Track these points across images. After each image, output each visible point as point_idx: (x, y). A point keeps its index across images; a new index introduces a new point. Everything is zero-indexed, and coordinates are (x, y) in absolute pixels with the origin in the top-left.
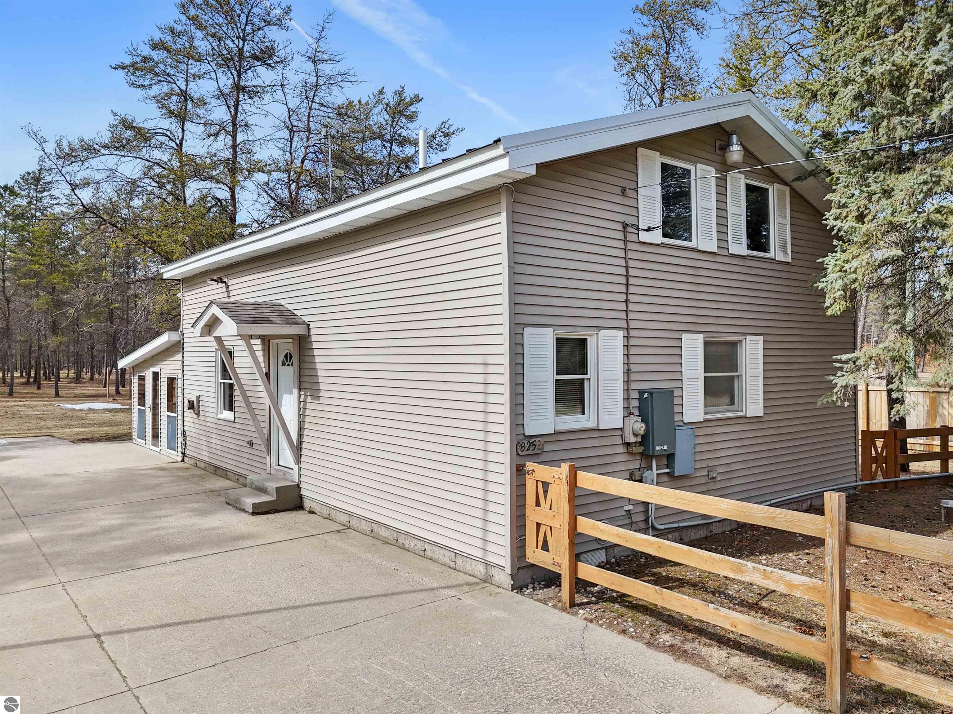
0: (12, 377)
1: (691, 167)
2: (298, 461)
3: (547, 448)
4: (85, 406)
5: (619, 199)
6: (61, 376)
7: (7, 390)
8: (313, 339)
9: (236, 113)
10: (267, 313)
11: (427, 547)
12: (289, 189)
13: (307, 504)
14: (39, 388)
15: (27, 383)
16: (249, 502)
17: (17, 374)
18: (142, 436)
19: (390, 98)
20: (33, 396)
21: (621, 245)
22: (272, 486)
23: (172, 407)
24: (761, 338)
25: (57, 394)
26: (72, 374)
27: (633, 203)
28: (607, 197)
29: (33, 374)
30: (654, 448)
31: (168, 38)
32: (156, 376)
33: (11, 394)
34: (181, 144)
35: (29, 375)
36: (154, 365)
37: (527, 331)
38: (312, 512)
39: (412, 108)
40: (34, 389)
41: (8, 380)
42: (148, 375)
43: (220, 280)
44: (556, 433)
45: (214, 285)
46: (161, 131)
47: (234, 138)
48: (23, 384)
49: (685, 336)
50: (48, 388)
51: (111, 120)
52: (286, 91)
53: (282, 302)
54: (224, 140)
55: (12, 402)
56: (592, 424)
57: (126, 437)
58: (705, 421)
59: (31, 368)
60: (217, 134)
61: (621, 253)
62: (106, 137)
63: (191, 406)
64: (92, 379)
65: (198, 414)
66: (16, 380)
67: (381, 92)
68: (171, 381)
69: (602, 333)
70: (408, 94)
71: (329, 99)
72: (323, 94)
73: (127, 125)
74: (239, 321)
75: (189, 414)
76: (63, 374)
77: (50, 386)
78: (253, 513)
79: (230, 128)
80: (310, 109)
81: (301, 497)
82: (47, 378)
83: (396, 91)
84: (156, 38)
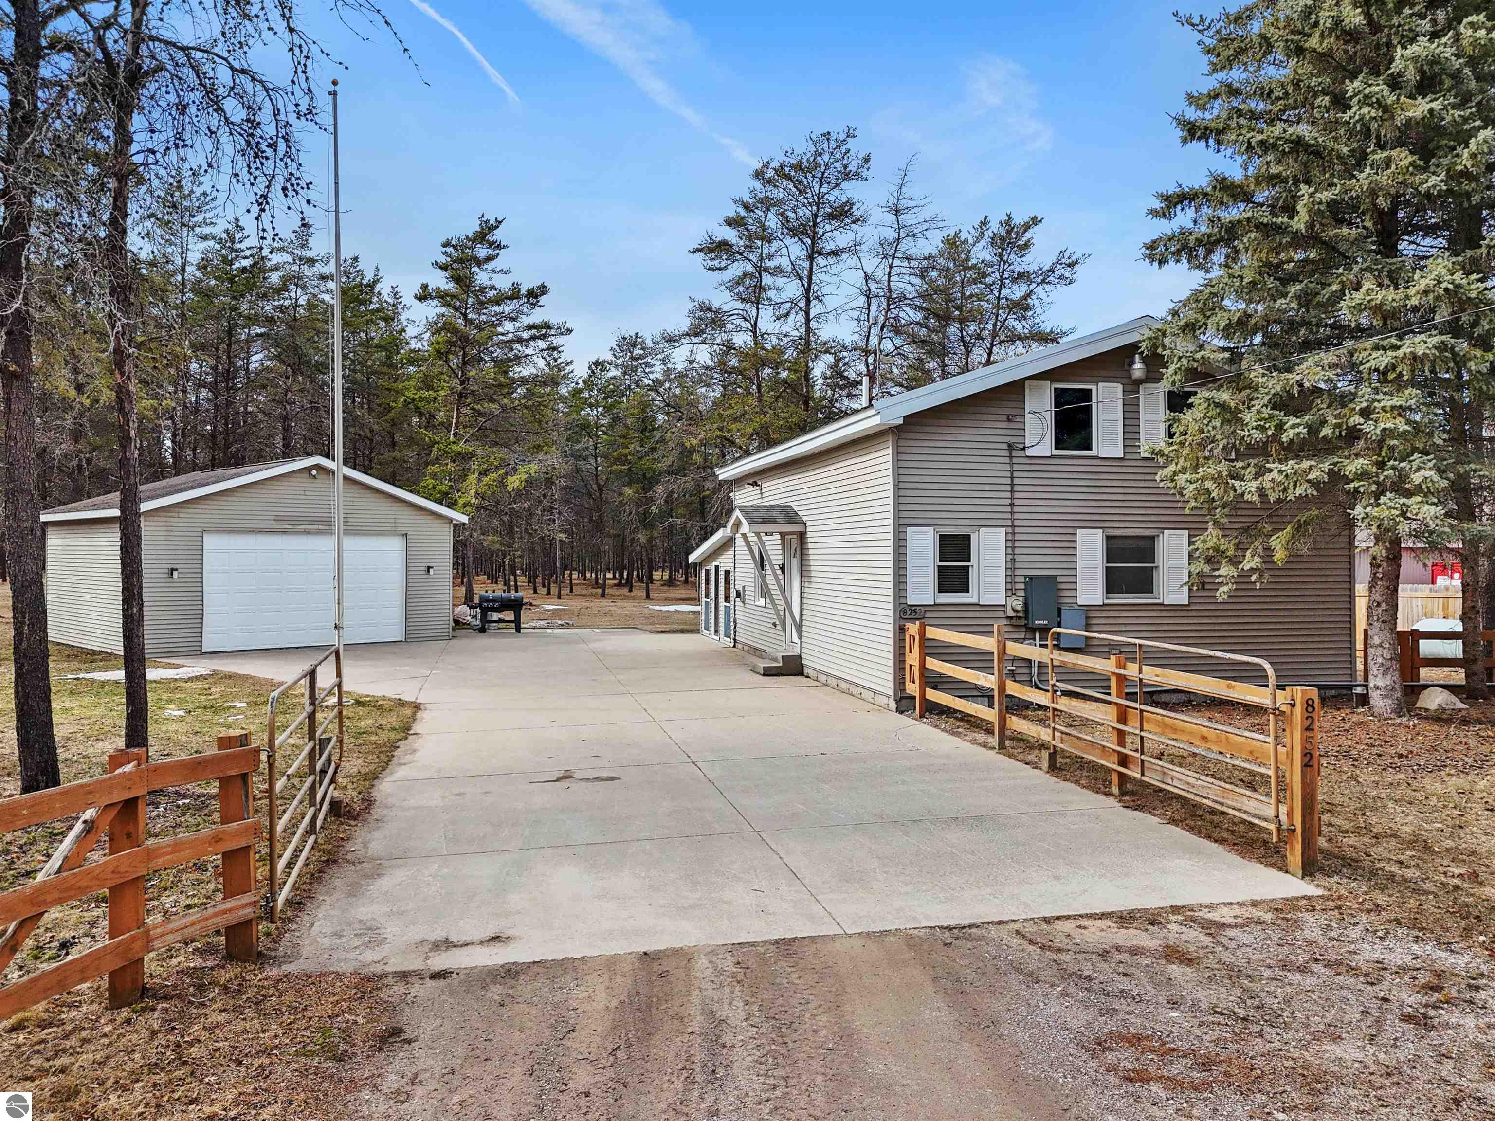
0: (605, 579)
1: (1093, 388)
2: (800, 637)
3: (928, 615)
4: (672, 608)
5: (1004, 425)
6: (655, 577)
7: (599, 591)
8: (809, 535)
9: (810, 285)
10: (775, 514)
11: (862, 690)
12: (866, 360)
13: (806, 671)
14: (631, 590)
15: (619, 585)
16: (762, 664)
17: (609, 575)
18: (707, 628)
19: (994, 226)
20: (625, 598)
21: (1007, 460)
22: (779, 655)
23: (727, 599)
24: (1187, 532)
25: (648, 597)
26: (666, 576)
27: (1020, 426)
28: (989, 425)
29: (625, 574)
30: (1033, 622)
31: (743, 212)
32: (717, 567)
33: (603, 595)
34: (756, 323)
35: (621, 575)
36: (715, 559)
37: (909, 530)
38: (808, 677)
39: (1028, 235)
40: (625, 591)
41: (601, 582)
42: (712, 568)
43: (755, 484)
44: (935, 605)
45: (751, 488)
46: (736, 312)
47: (807, 313)
48: (615, 585)
49: (1079, 531)
50: (639, 592)
51: (690, 305)
52: (860, 255)
53: (792, 504)
54: (796, 319)
55: (604, 602)
56: (974, 600)
57: (698, 631)
58: (1104, 605)
59: (624, 568)
60: (787, 315)
61: (1008, 467)
62: (685, 325)
63: (738, 595)
64: (686, 581)
65: (744, 602)
66: (608, 582)
67: (984, 223)
68: (727, 573)
69: (982, 530)
70: (1019, 219)
71: (912, 252)
72: (907, 246)
73: (706, 308)
74: (751, 522)
75: (739, 602)
76: (657, 575)
77: (640, 588)
78: (764, 675)
79: (802, 304)
80: (891, 267)
81: (802, 665)
82: (640, 580)
83: (1001, 222)
84: (732, 214)
